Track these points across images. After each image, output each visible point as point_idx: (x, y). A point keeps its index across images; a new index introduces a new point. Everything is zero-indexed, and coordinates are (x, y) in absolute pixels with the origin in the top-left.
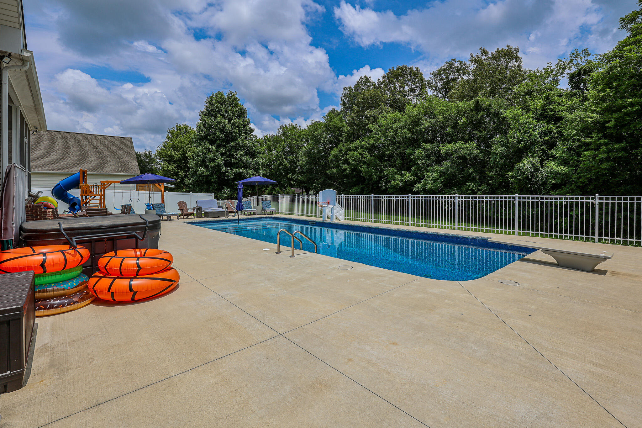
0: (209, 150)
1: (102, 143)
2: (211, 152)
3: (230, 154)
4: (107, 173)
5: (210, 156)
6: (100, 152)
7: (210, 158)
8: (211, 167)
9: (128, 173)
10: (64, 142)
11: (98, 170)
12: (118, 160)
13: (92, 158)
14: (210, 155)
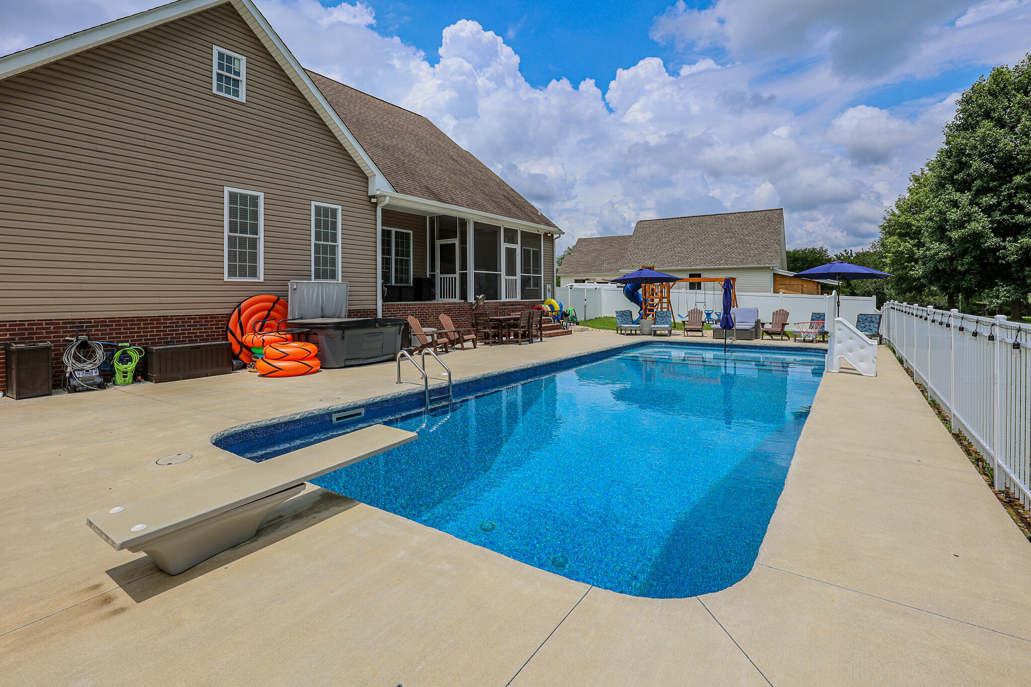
0: (955, 204)
1: (738, 223)
2: (958, 207)
3: (1012, 206)
4: (732, 266)
5: (953, 217)
6: (731, 238)
7: (954, 221)
8: (956, 240)
9: (760, 264)
10: (694, 229)
11: (722, 262)
12: (752, 245)
13: (719, 246)
14: (954, 215)
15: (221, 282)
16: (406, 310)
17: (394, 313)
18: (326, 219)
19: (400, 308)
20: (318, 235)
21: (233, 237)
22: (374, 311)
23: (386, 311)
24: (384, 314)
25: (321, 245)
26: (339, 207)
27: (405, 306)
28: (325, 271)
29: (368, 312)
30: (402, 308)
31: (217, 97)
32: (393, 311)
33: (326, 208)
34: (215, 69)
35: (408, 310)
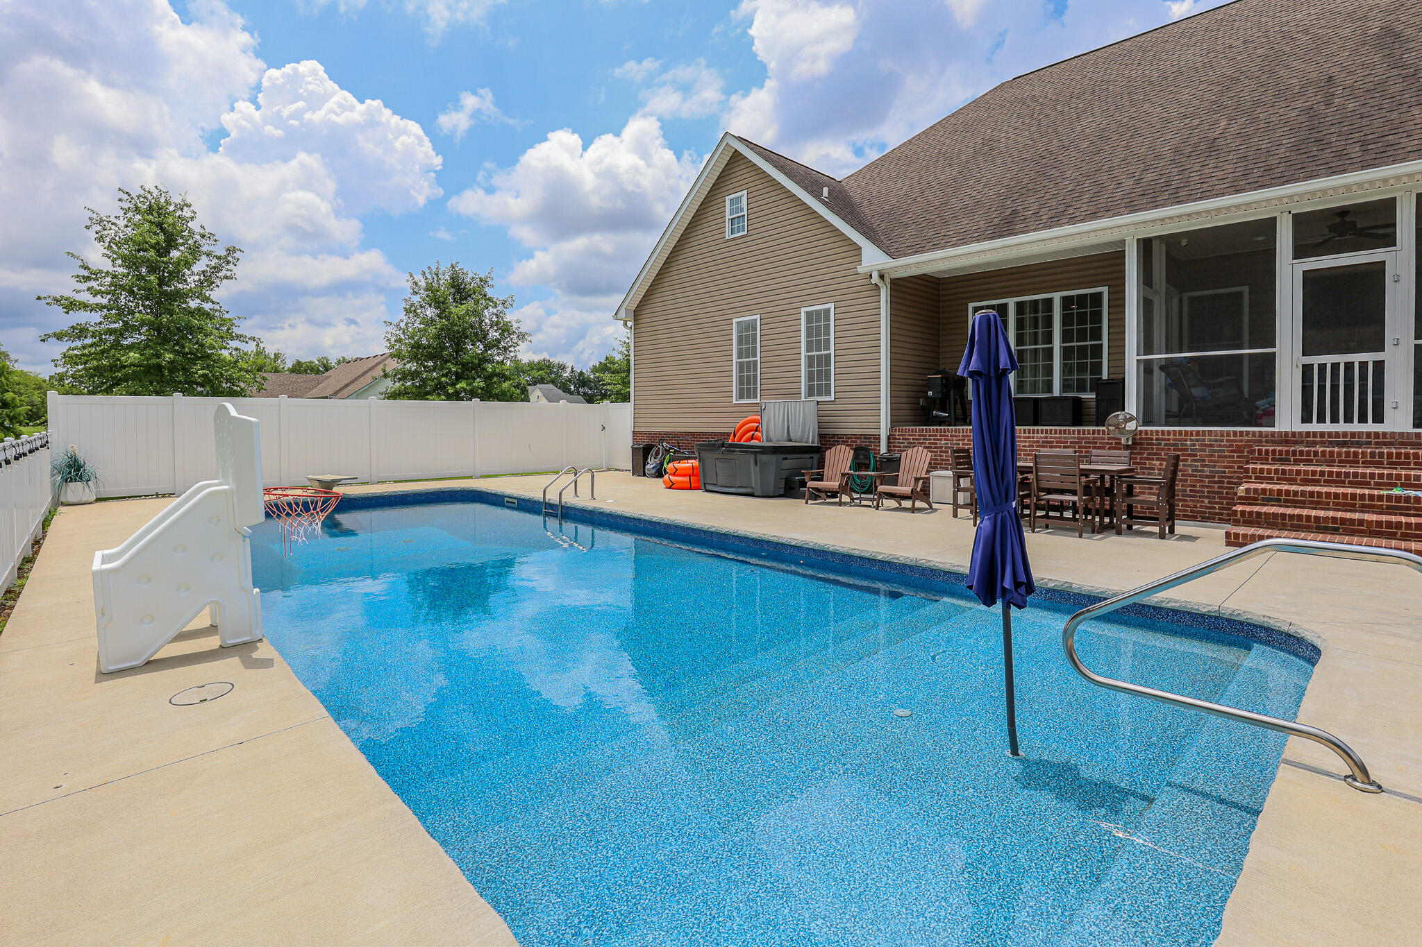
15: (729, 405)
16: (938, 440)
17: (914, 443)
18: (817, 322)
19: (926, 435)
20: (809, 344)
21: (740, 362)
22: (878, 438)
23: (899, 439)
24: (894, 443)
25: (814, 356)
26: (832, 306)
27: (937, 432)
28: (820, 386)
29: (871, 438)
30: (930, 436)
31: (729, 240)
32: (913, 439)
33: (818, 312)
34: (728, 216)
35: (941, 440)
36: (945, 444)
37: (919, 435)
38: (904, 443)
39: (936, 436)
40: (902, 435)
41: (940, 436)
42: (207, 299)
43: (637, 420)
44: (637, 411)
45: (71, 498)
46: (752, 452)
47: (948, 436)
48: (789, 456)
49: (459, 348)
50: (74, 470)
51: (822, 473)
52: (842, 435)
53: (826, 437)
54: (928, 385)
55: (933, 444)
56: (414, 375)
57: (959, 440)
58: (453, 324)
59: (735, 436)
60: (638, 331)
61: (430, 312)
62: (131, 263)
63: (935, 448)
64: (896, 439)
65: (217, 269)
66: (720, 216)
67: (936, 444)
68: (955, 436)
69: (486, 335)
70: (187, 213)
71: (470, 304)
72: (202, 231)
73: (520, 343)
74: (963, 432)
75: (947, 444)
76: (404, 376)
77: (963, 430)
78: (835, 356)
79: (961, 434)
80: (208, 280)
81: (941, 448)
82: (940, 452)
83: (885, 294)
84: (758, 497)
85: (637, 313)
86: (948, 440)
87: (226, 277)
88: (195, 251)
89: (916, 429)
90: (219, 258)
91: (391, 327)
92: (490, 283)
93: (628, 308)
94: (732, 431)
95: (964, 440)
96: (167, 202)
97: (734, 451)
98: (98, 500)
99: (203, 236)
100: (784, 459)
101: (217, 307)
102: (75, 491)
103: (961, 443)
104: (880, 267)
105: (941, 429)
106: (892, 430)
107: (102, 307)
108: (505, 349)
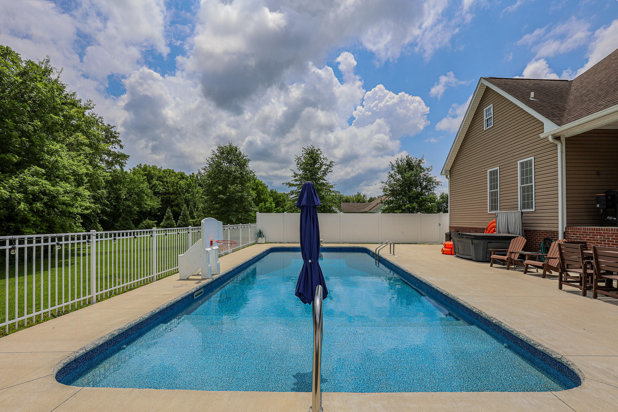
15: (486, 214)
17: (580, 237)
18: (526, 168)
19: (587, 232)
20: (522, 180)
21: (491, 192)
22: (557, 232)
23: (571, 234)
24: (568, 236)
25: (525, 186)
26: (533, 158)
27: (594, 230)
28: (528, 203)
29: (555, 233)
30: (590, 232)
31: (486, 131)
32: (579, 234)
33: (526, 162)
34: (485, 118)
35: (597, 235)
36: (600, 238)
37: (583, 232)
38: (574, 237)
39: (594, 233)
40: (572, 232)
41: (597, 233)
42: (324, 179)
43: (451, 221)
44: (451, 217)
45: (259, 242)
46: (470, 238)
47: (601, 233)
48: (492, 241)
49: (410, 190)
50: (260, 234)
51: (506, 251)
52: (539, 230)
53: (531, 232)
54: (598, 200)
55: (592, 238)
56: (392, 202)
57: (610, 236)
58: (406, 180)
59: (487, 230)
60: (451, 179)
61: (399, 176)
62: (305, 170)
63: (593, 240)
64: (569, 234)
65: (327, 169)
66: (482, 119)
67: (594, 238)
68: (607, 233)
69: (421, 183)
70: (319, 152)
71: (414, 172)
72: (323, 157)
73: (436, 186)
74: (612, 231)
75: (601, 238)
76: (389, 203)
77: (612, 229)
78: (535, 186)
79: (610, 232)
80: (325, 174)
81: (597, 240)
82: (597, 243)
83: (560, 149)
84: (474, 261)
85: (451, 171)
86: (602, 236)
87: (330, 172)
88: (321, 164)
89: (581, 228)
90: (328, 165)
91: (384, 184)
92: (423, 161)
93: (446, 169)
94: (485, 227)
95: (612, 236)
96: (314, 150)
97: (463, 237)
98: (266, 243)
99: (324, 159)
100: (489, 242)
101: (327, 182)
102: (260, 240)
103: (611, 238)
104: (552, 133)
105: (597, 229)
106: (567, 228)
107: (297, 185)
108: (430, 189)
